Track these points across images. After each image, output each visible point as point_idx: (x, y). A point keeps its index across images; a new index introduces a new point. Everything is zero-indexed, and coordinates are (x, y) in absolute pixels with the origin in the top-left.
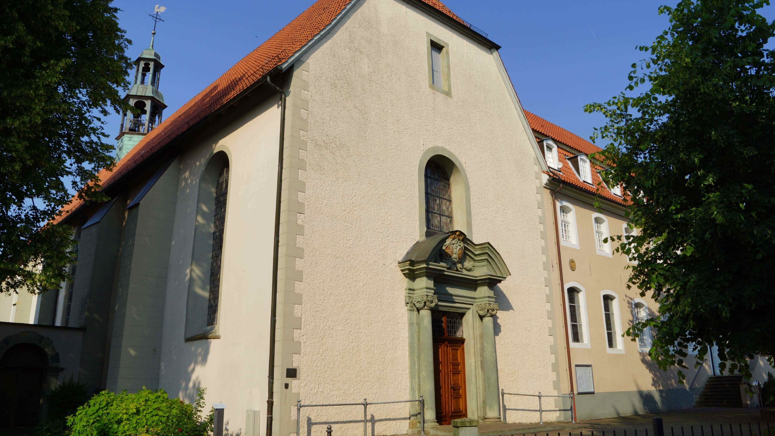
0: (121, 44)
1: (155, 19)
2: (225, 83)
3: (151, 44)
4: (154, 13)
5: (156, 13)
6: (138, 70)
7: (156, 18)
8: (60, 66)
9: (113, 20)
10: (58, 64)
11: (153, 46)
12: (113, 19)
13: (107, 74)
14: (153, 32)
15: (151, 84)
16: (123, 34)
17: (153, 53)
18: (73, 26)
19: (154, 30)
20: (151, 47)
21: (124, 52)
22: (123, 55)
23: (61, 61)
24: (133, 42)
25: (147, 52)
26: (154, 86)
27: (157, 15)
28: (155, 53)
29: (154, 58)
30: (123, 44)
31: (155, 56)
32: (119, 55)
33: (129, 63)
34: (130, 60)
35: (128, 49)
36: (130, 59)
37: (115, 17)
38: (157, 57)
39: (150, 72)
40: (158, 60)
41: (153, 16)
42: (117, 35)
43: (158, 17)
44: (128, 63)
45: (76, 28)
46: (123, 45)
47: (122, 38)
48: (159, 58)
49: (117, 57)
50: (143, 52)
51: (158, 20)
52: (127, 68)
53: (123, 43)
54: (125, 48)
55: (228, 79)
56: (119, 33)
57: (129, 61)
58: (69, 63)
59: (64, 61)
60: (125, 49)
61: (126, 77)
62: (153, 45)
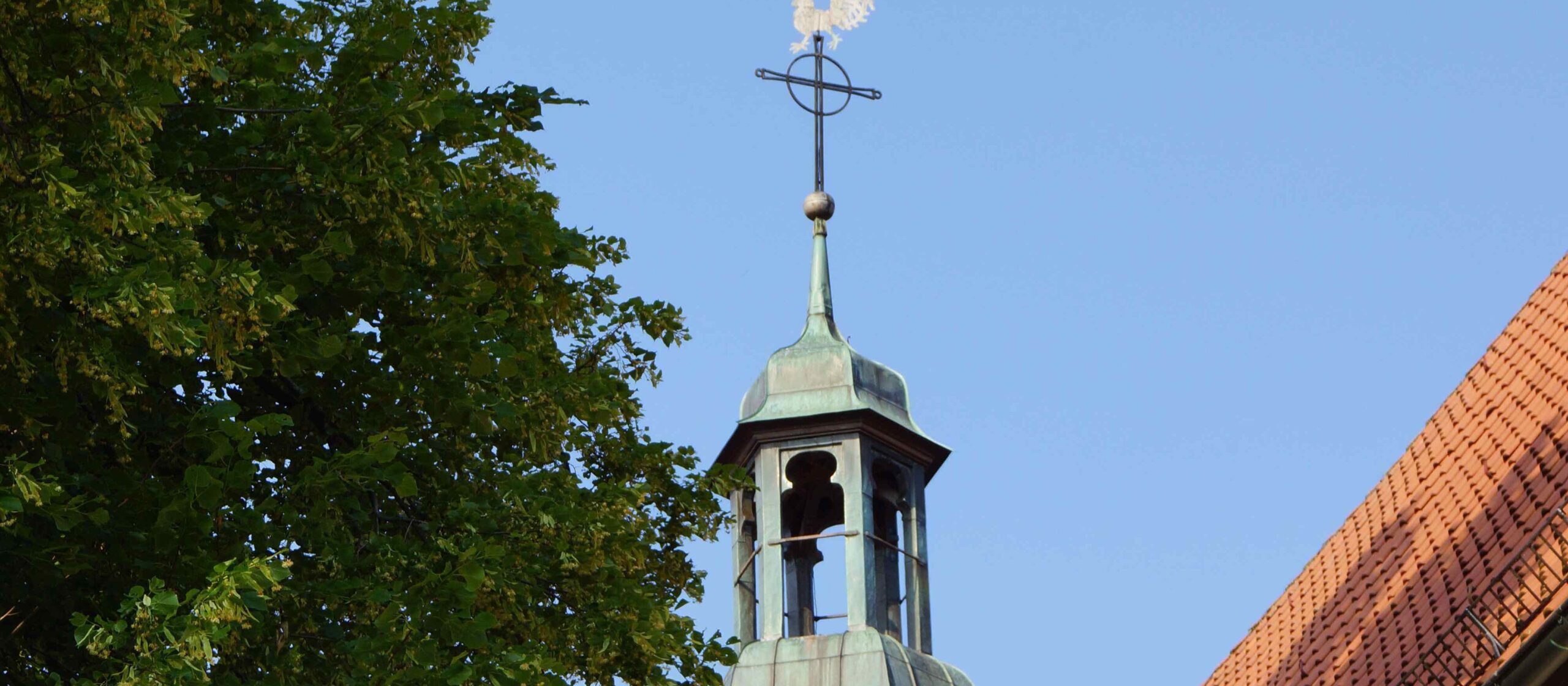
0: (601, 348)
1: (807, 94)
2: (1462, 486)
3: (817, 302)
4: (797, 48)
5: (805, 45)
6: (750, 529)
7: (819, 85)
8: (205, 625)
9: (511, 184)
10: (186, 609)
11: (829, 315)
12: (509, 169)
13: (549, 613)
14: (815, 200)
15: (869, 622)
16: (604, 270)
17: (841, 365)
18: (243, 302)
19: (819, 183)
20: (818, 326)
21: (631, 410)
22: (629, 436)
23: (202, 584)
24: (687, 321)
25: (793, 367)
26: (896, 631)
27: (819, 58)
28: (858, 366)
29: (858, 403)
30: (617, 351)
31: (858, 384)
32: (604, 442)
33: (685, 493)
34: (688, 464)
35: (656, 379)
36: (686, 457)
37: (521, 153)
38: (881, 395)
39: (847, 527)
40: (888, 412)
41: (789, 79)
42: (560, 289)
43: (831, 75)
44: (674, 489)
45: (267, 311)
46: (617, 357)
47: (600, 307)
48: (897, 398)
49: (588, 459)
50: (764, 378)
51: (833, 101)
52: (673, 530)
53: (612, 339)
54: (637, 374)
55: (1484, 445)
56: (575, 273)
57: (681, 476)
58: (267, 586)
59: (229, 583)
60: (640, 388)
61: (688, 609)
62: (828, 302)
